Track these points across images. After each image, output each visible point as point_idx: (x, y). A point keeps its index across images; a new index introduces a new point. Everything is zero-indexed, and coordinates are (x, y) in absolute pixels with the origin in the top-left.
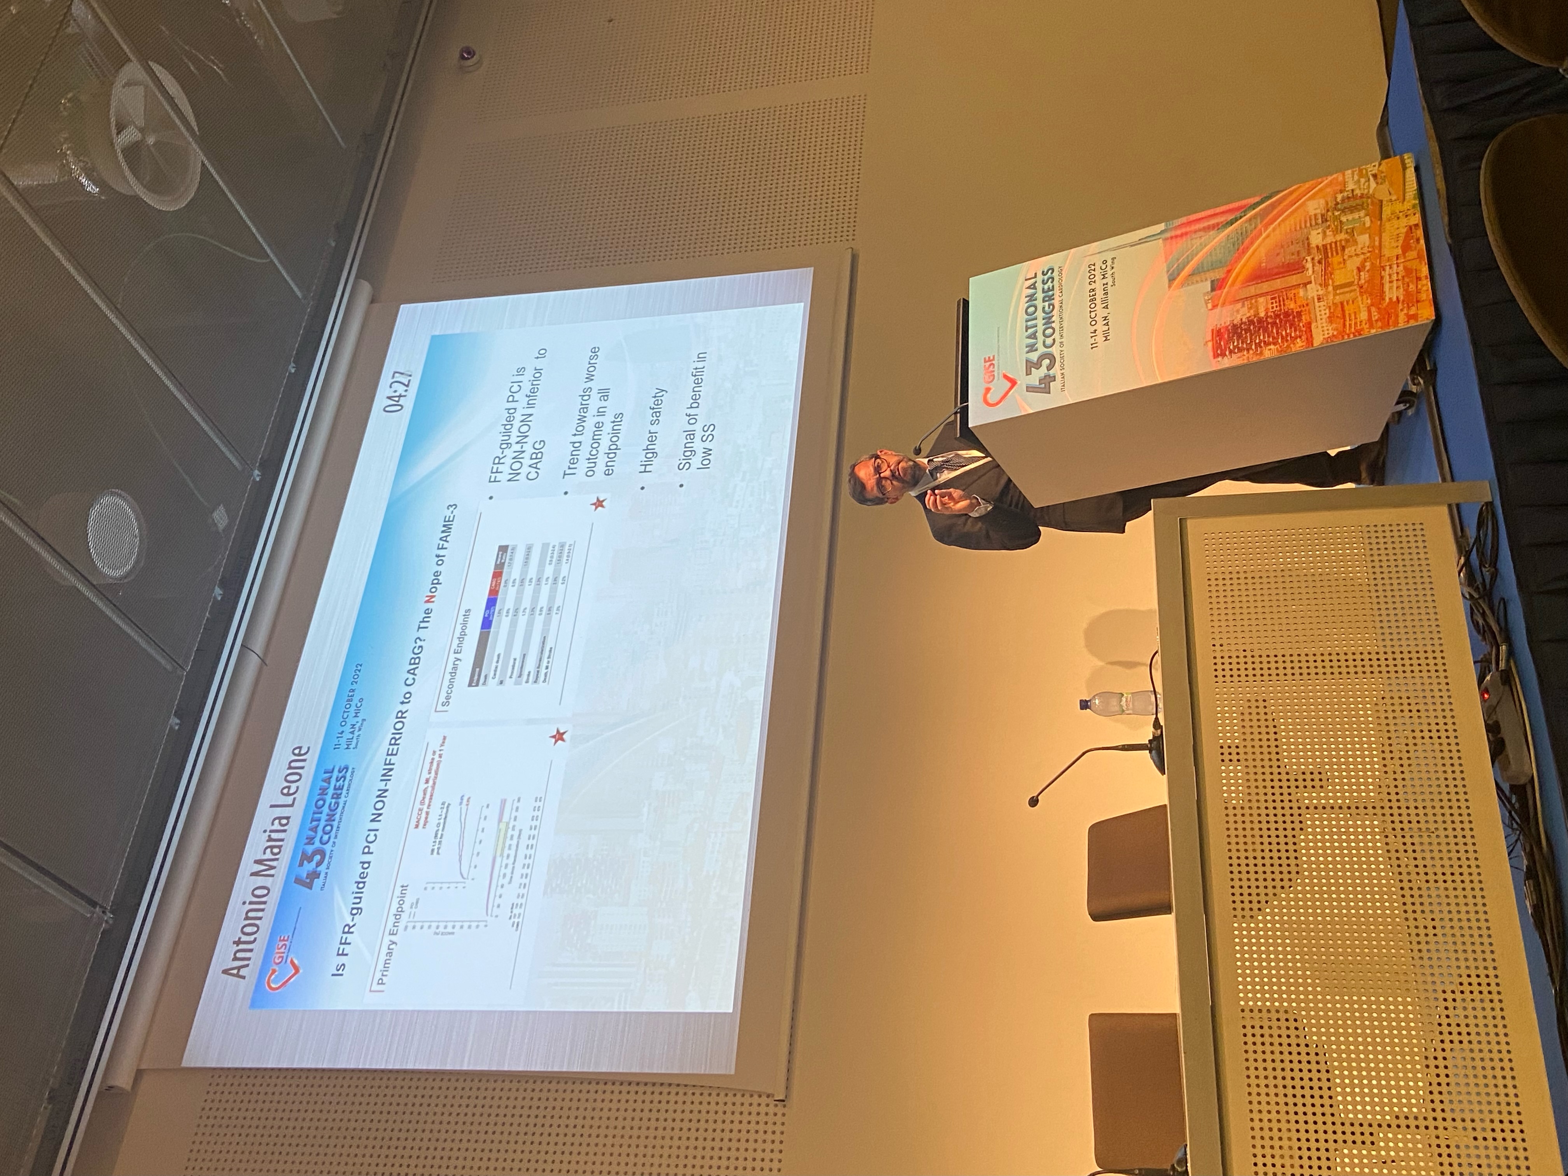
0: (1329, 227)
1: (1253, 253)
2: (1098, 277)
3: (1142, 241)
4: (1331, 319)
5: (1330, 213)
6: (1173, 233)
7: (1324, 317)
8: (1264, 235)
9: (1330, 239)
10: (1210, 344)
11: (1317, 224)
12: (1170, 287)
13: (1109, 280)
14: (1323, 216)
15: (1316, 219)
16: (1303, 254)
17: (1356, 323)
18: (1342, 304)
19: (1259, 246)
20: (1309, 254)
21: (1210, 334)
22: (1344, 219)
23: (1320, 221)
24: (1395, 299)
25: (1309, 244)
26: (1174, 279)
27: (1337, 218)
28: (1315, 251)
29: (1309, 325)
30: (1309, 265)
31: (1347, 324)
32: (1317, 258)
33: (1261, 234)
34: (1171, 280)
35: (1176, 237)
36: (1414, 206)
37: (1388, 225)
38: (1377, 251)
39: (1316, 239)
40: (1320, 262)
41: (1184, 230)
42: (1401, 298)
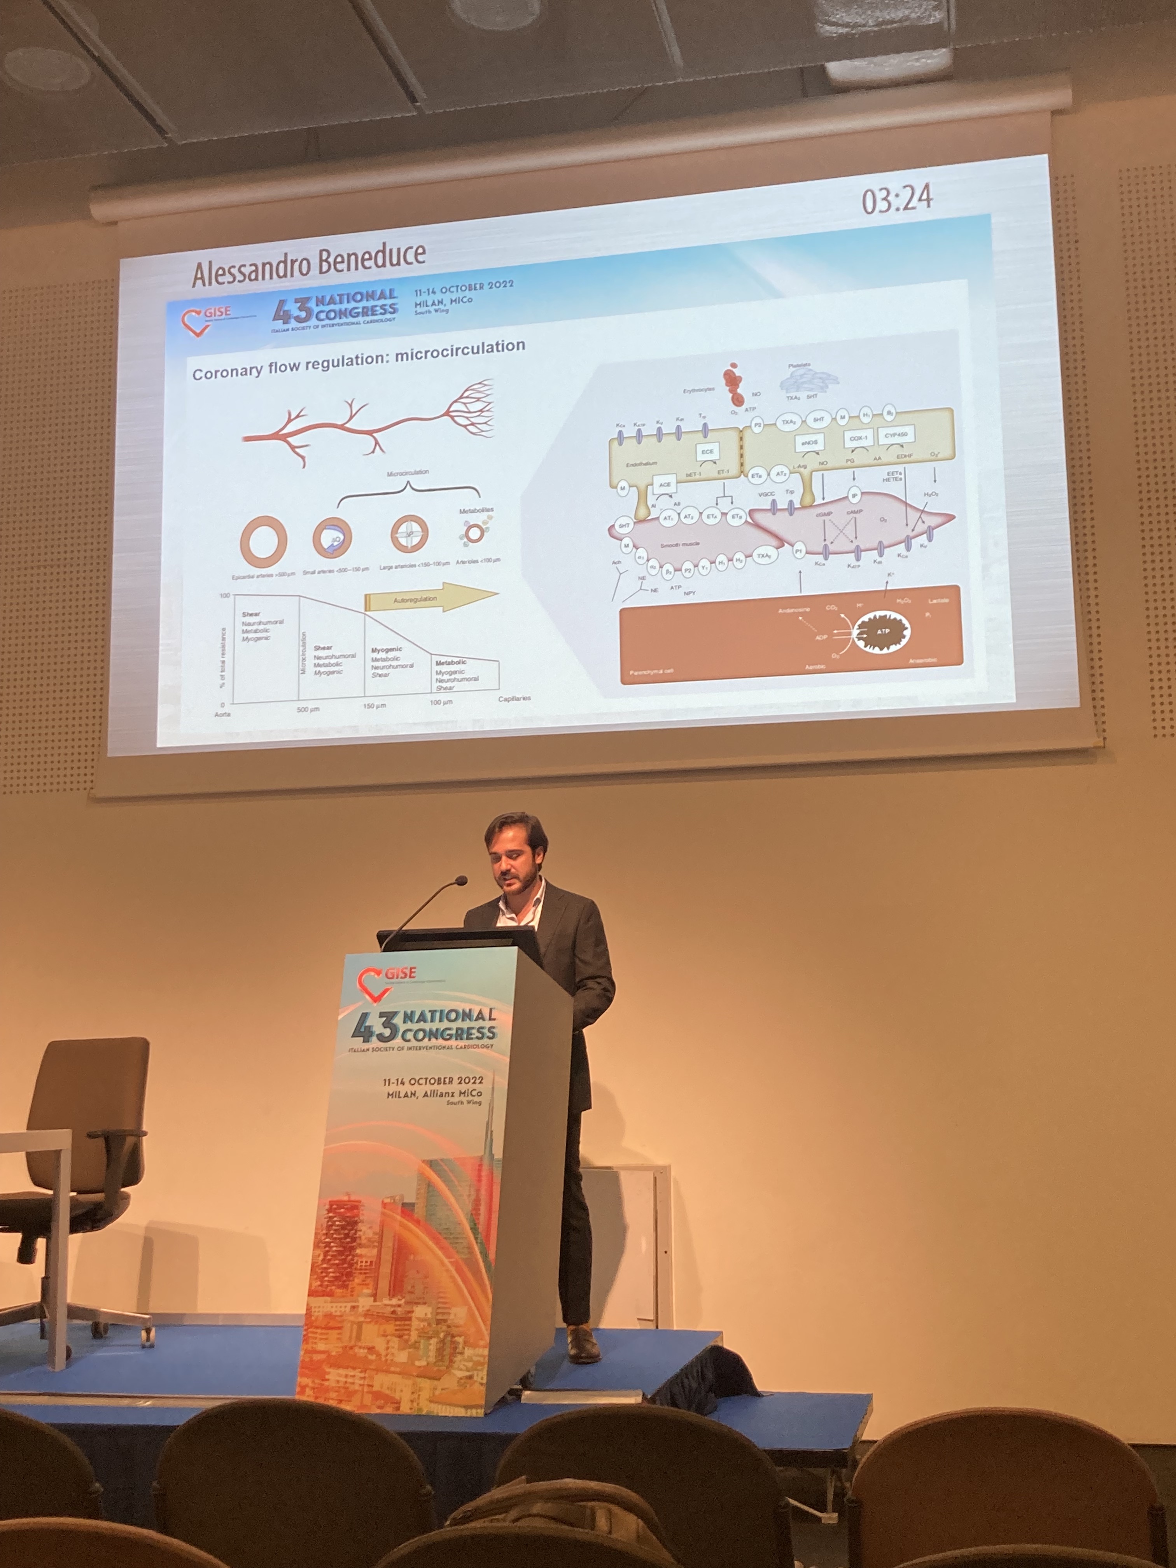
0: (429, 1325)
1: (429, 1248)
2: (464, 1087)
3: (489, 1132)
4: (329, 1316)
5: (444, 1328)
6: (485, 1168)
7: (333, 1310)
8: (446, 1261)
9: (415, 1324)
10: (346, 1198)
11: (438, 1314)
12: (424, 1161)
13: (456, 1099)
14: (445, 1321)
15: (443, 1314)
16: (408, 1297)
17: (316, 1338)
18: (340, 1328)
19: (435, 1255)
20: (407, 1303)
21: (357, 1199)
22: (434, 1341)
23: (440, 1317)
24: (327, 1377)
25: (417, 1304)
26: (431, 1166)
27: (436, 1334)
28: (408, 1308)
29: (330, 1294)
30: (394, 1301)
31: (319, 1331)
32: (399, 1310)
33: (448, 1257)
34: (431, 1164)
35: (480, 1170)
36: (420, 1409)
37: (409, 1382)
38: (385, 1368)
39: (420, 1311)
40: (394, 1312)
41: (484, 1180)
42: (326, 1383)
